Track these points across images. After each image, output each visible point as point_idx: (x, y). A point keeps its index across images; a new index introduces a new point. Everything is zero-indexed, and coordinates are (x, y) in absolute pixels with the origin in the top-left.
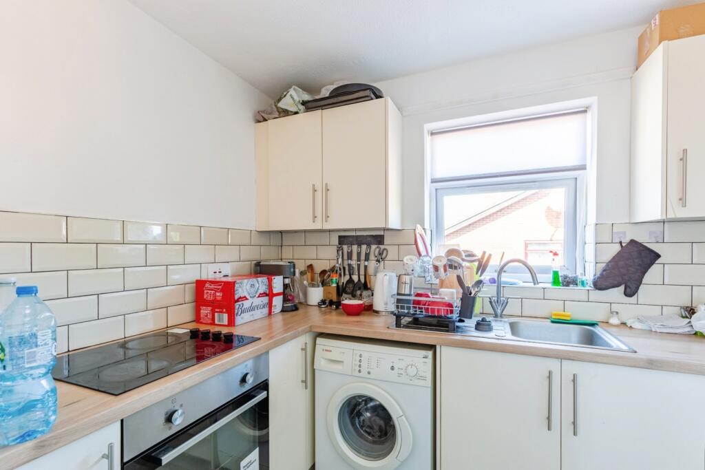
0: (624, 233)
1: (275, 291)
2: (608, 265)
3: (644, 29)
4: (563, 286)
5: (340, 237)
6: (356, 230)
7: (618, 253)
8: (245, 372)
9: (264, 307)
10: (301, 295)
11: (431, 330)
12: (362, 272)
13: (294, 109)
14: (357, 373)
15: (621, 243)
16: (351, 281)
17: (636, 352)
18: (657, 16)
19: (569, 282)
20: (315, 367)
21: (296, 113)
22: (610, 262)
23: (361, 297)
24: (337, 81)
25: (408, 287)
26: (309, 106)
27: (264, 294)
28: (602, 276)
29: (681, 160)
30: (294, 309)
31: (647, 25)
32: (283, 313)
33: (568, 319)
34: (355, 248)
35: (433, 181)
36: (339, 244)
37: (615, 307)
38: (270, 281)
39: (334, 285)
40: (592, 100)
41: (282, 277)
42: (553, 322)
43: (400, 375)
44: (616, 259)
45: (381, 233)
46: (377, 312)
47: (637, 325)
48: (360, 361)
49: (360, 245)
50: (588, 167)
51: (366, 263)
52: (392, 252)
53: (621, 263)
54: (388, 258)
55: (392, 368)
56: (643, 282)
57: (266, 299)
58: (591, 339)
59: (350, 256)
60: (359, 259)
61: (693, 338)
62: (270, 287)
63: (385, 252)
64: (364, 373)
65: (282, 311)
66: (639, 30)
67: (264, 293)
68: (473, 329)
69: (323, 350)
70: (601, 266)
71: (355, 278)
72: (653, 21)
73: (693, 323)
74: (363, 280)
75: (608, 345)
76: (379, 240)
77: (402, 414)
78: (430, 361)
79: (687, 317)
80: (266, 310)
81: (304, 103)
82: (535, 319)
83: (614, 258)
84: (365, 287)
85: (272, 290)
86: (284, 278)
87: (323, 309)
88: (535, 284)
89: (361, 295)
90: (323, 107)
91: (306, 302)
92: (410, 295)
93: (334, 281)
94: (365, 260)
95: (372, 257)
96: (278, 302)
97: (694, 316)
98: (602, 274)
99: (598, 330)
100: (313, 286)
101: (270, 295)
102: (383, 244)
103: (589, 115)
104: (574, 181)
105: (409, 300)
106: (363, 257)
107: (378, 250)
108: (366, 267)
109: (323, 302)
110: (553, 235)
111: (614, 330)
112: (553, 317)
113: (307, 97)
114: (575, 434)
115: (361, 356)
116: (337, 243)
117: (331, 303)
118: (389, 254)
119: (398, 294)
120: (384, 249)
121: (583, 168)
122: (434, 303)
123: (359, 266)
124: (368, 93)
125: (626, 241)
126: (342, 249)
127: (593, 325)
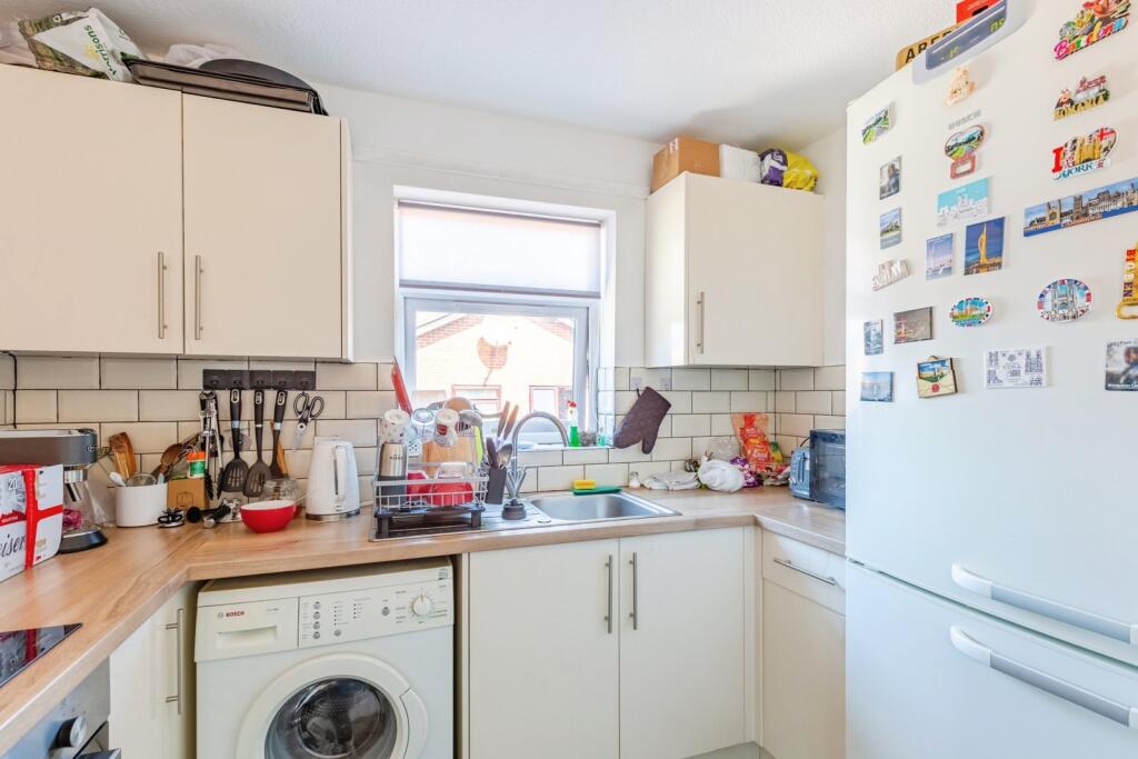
0: (640, 379)
1: (42, 505)
2: (627, 415)
3: (661, 149)
4: (583, 445)
5: (206, 373)
6: (249, 360)
7: (636, 403)
8: (61, 719)
9: (13, 549)
10: (96, 506)
11: (445, 531)
12: (268, 441)
13: (97, 65)
14: (311, 641)
15: (638, 390)
16: (237, 463)
17: (680, 515)
18: (676, 140)
19: (588, 441)
20: (196, 660)
21: (99, 75)
22: (630, 413)
23: (277, 493)
24: (212, 43)
25: (399, 463)
26: (139, 71)
27: (17, 516)
28: (623, 432)
29: (699, 303)
30: (95, 541)
31: (664, 146)
32: (63, 557)
33: (593, 487)
34: (248, 397)
35: (403, 284)
36: (206, 387)
37: (633, 468)
38: (29, 480)
39: (199, 475)
40: (609, 215)
41: (61, 467)
42: (576, 494)
43: (400, 619)
44: (634, 410)
45: (310, 368)
46: (317, 518)
47: (656, 486)
48: (317, 615)
49: (259, 389)
50: (602, 295)
51: (278, 426)
52: (333, 405)
53: (640, 415)
54: (322, 416)
55: (386, 611)
56: (659, 435)
57: (18, 529)
58: (618, 509)
59: (235, 413)
60: (259, 418)
61: (700, 491)
62: (30, 494)
63: (318, 404)
64: (327, 635)
65: (60, 552)
66: (657, 148)
67: (15, 513)
68: (500, 520)
69: (220, 615)
70: (620, 418)
71: (249, 457)
72: (671, 144)
73: (700, 476)
74: (267, 458)
75: (646, 512)
76: (305, 381)
77: (407, 686)
78: (449, 582)
79: (691, 471)
80: (21, 555)
81: (128, 61)
82: (552, 494)
83: (633, 408)
84: (277, 472)
85: (35, 503)
86: (66, 469)
87: (174, 531)
88: (565, 445)
89: (277, 489)
90: (183, 87)
91: (114, 522)
92: (402, 478)
93: (198, 465)
94: (276, 420)
95: (289, 413)
96: (50, 532)
97: (700, 470)
98: (623, 429)
99: (624, 496)
100: (136, 483)
101: (30, 515)
102: (313, 388)
103: (603, 231)
104: (585, 311)
105: (402, 487)
106: (269, 412)
107: (302, 399)
108: (276, 434)
109: (170, 516)
110: (487, 379)
111: (636, 493)
112: (576, 487)
113: (133, 50)
114: (635, 628)
115: (317, 605)
116: (199, 384)
117: (194, 515)
118: (326, 408)
119: (381, 478)
120: (316, 398)
121: (597, 296)
122: (442, 487)
123: (259, 432)
124: (304, 97)
125: (642, 388)
126: (215, 398)
127: (617, 491)
